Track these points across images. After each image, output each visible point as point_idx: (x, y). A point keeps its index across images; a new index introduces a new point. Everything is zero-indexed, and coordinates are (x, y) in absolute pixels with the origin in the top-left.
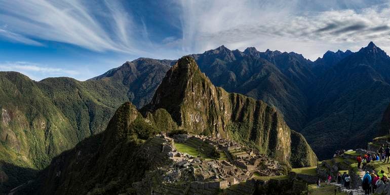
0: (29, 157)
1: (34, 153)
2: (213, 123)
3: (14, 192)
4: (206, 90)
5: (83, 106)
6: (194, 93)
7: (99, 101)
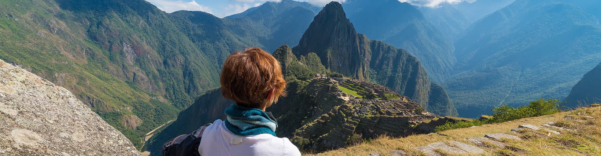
0: (166, 97)
1: (172, 93)
2: (354, 69)
3: (152, 135)
4: (351, 36)
5: (224, 45)
6: (340, 39)
7: (239, 40)
